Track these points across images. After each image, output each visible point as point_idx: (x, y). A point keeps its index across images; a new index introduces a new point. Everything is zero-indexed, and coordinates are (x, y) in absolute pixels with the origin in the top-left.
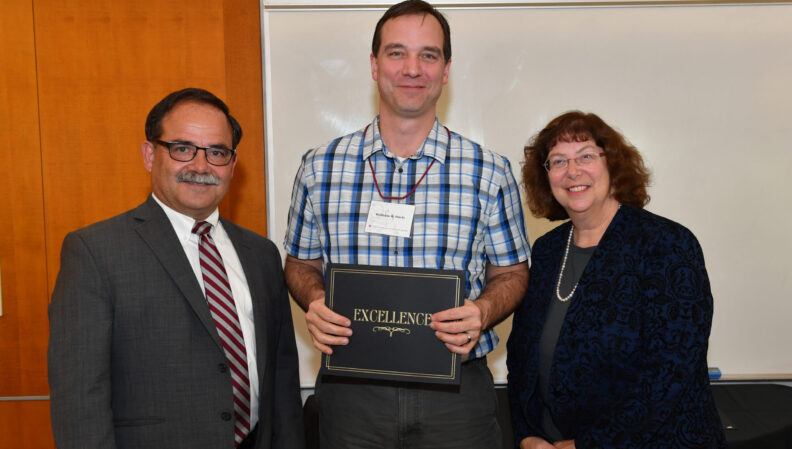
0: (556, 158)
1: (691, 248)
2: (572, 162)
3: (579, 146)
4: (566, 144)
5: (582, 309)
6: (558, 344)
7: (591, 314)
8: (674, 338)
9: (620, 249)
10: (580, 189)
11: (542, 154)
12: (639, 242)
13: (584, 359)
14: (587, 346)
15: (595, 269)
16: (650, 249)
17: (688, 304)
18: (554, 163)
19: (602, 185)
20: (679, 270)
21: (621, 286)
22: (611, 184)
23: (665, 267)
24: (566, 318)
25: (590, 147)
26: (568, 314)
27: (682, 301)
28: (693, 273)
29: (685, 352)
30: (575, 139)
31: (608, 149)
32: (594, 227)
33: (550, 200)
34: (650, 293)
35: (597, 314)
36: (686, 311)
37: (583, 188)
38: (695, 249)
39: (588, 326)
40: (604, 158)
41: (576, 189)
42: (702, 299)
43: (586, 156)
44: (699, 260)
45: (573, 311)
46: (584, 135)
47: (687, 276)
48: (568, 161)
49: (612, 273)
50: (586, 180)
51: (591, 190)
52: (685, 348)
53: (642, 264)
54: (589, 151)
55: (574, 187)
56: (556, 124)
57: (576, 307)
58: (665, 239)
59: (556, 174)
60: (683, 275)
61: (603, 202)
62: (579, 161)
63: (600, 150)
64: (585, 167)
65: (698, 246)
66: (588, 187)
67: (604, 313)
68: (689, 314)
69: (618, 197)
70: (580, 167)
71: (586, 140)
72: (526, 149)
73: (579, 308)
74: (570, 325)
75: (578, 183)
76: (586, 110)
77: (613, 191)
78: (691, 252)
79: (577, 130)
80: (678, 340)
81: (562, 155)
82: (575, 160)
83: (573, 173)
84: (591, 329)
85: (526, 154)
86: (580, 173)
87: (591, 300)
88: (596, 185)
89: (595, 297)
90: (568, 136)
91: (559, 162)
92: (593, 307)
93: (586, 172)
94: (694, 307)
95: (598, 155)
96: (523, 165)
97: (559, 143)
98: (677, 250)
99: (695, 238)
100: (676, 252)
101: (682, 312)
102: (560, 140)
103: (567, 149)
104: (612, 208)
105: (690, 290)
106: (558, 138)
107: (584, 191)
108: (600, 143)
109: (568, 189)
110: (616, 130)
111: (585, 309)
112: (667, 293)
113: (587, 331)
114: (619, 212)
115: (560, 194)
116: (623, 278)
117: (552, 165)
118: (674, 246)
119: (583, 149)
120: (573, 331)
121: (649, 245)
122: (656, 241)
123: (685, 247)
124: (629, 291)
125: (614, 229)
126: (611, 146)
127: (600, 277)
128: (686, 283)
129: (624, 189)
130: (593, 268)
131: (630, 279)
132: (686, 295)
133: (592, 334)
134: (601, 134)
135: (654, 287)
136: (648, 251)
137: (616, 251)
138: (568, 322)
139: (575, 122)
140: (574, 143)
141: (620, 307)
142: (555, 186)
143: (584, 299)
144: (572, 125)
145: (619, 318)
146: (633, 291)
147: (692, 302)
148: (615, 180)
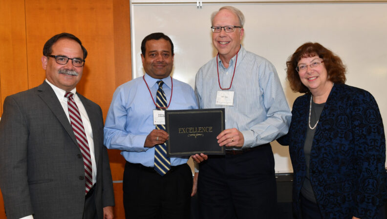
0: (301, 65)
1: (371, 100)
2: (309, 67)
3: (311, 59)
4: (305, 59)
6: (312, 150)
7: (326, 134)
9: (336, 104)
10: (313, 78)
11: (295, 64)
12: (345, 100)
13: (325, 155)
14: (325, 150)
15: (326, 114)
18: (301, 68)
19: (324, 75)
20: (368, 112)
21: (339, 121)
22: (328, 74)
24: (314, 138)
25: (317, 59)
26: (315, 135)
27: (372, 125)
28: (375, 112)
29: (378, 148)
30: (309, 56)
31: (324, 59)
32: (322, 95)
33: (300, 84)
34: (356, 123)
35: (329, 134)
36: (374, 129)
39: (325, 140)
40: (323, 63)
41: (312, 79)
43: (315, 63)
45: (317, 134)
46: (313, 54)
47: (372, 113)
48: (307, 66)
49: (334, 115)
50: (316, 74)
52: (377, 146)
53: (348, 110)
54: (316, 61)
55: (311, 78)
56: (300, 50)
58: (358, 97)
59: (302, 73)
60: (370, 113)
61: (325, 83)
62: (312, 66)
63: (321, 60)
64: (315, 69)
65: (374, 98)
66: (317, 77)
67: (332, 133)
68: (376, 130)
69: (331, 80)
70: (312, 69)
71: (315, 56)
72: (287, 62)
73: (320, 133)
74: (316, 141)
75: (312, 76)
76: (313, 42)
77: (329, 77)
78: (371, 102)
79: (310, 52)
81: (303, 64)
82: (310, 65)
83: (309, 72)
84: (326, 141)
85: (287, 65)
86: (313, 71)
87: (325, 128)
88: (321, 76)
89: (327, 127)
90: (306, 55)
91: (303, 67)
92: (327, 132)
93: (316, 71)
94: (377, 127)
95: (320, 62)
96: (287, 70)
98: (365, 102)
99: (371, 95)
101: (373, 130)
102: (303, 57)
103: (306, 61)
104: (330, 86)
105: (374, 119)
106: (301, 56)
107: (315, 79)
108: (321, 57)
109: (308, 79)
110: (328, 49)
111: (323, 133)
112: (364, 123)
113: (325, 142)
114: (334, 87)
115: (305, 81)
116: (339, 117)
117: (300, 69)
118: (363, 100)
119: (313, 60)
120: (318, 143)
121: (351, 101)
122: (354, 98)
123: (368, 100)
124: (343, 123)
125: (332, 95)
126: (326, 57)
127: (328, 117)
128: (372, 117)
129: (334, 76)
130: (324, 114)
131: (343, 117)
132: (373, 122)
133: (327, 143)
134: (321, 52)
135: (358, 120)
136: (350, 103)
137: (335, 105)
138: (316, 139)
139: (309, 48)
140: (309, 58)
141: (339, 130)
142: (303, 78)
143: (322, 128)
144: (307, 49)
145: (339, 135)
146: (345, 122)
147: (376, 125)
148: (329, 72)
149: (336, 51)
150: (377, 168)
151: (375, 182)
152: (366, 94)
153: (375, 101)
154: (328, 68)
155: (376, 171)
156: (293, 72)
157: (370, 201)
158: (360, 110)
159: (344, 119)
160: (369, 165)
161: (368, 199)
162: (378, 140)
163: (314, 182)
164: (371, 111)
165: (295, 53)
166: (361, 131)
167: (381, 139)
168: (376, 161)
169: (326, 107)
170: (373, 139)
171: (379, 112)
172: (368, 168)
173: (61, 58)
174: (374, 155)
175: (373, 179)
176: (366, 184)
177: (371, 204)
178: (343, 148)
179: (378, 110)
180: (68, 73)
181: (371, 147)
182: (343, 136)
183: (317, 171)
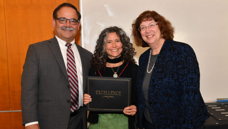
0: (142, 27)
1: (190, 50)
2: (147, 28)
3: (149, 22)
4: (145, 22)
5: (156, 74)
6: (149, 87)
7: (159, 75)
8: (190, 80)
9: (167, 54)
10: (151, 36)
11: (138, 26)
12: (172, 51)
13: (158, 91)
14: (158, 86)
15: (159, 61)
16: (176, 52)
17: (193, 68)
19: (158, 34)
20: (188, 58)
21: (168, 66)
22: (161, 34)
23: (183, 57)
24: (151, 78)
25: (153, 22)
26: (151, 76)
27: (190, 68)
28: (192, 58)
29: (195, 84)
30: (147, 20)
31: (158, 22)
32: (157, 48)
33: (142, 40)
35: (161, 75)
36: (192, 71)
37: (152, 36)
38: (192, 50)
39: (158, 80)
40: (157, 25)
41: (149, 37)
42: (196, 66)
43: (152, 25)
44: (193, 54)
45: (153, 75)
46: (150, 18)
47: (190, 59)
48: (146, 27)
49: (164, 62)
50: (153, 33)
51: (154, 36)
52: (194, 83)
53: (174, 57)
54: (152, 24)
55: (149, 36)
56: (142, 15)
57: (154, 74)
58: (181, 48)
59: (143, 32)
60: (189, 59)
61: (159, 40)
62: (149, 27)
63: (156, 23)
64: (152, 29)
65: (192, 49)
66: (154, 35)
67: (163, 75)
68: (193, 71)
69: (164, 37)
70: (150, 29)
71: (151, 20)
72: (133, 25)
73: (155, 74)
74: (152, 80)
75: (150, 34)
78: (190, 51)
79: (148, 17)
80: (191, 81)
81: (144, 26)
82: (148, 27)
83: (148, 31)
84: (159, 80)
85: (132, 27)
86: (150, 31)
87: (158, 71)
88: (156, 34)
89: (160, 70)
90: (145, 19)
91: (143, 28)
92: (159, 73)
93: (152, 31)
94: (194, 69)
95: (155, 24)
96: (132, 30)
97: (142, 22)
98: (186, 51)
99: (191, 47)
100: (186, 52)
101: (191, 71)
102: (143, 21)
103: (145, 24)
104: (162, 41)
105: (192, 64)
106: (142, 20)
107: (152, 37)
108: (156, 21)
109: (147, 37)
110: (161, 15)
112: (185, 66)
113: (158, 81)
114: (165, 42)
115: (145, 38)
116: (168, 63)
117: (141, 29)
118: (184, 50)
119: (150, 23)
120: (153, 82)
121: (176, 51)
122: (177, 49)
123: (188, 50)
124: (170, 67)
125: (164, 48)
126: (160, 21)
127: (161, 63)
128: (191, 62)
129: (165, 35)
130: (158, 61)
131: (171, 63)
132: (191, 65)
133: (160, 82)
134: (156, 17)
135: (181, 64)
136: (175, 53)
137: (165, 55)
138: (152, 79)
139: (147, 14)
140: (147, 22)
141: (168, 72)
142: (143, 36)
143: (156, 71)
144: (146, 15)
145: (168, 75)
146: (172, 67)
147: (194, 68)
148: (162, 32)
149: (167, 17)
150: (194, 99)
151: (193, 108)
152: (186, 46)
153: (193, 51)
154: (161, 28)
155: (194, 100)
156: (136, 32)
157: (190, 122)
158: (182, 57)
159: (171, 64)
160: (188, 96)
161: (188, 121)
162: (195, 79)
163: (151, 110)
164: (190, 58)
165: (138, 18)
166: (183, 72)
167: (197, 78)
168: (194, 93)
169: (159, 56)
170: (191, 78)
171: (196, 58)
172: (188, 98)
173: (62, 19)
174: (192, 89)
175: (192, 106)
176: (187, 110)
177: (190, 124)
178: (170, 85)
179: (196, 57)
180: (67, 29)
181: (189, 84)
182: (171, 76)
183: (153, 102)
